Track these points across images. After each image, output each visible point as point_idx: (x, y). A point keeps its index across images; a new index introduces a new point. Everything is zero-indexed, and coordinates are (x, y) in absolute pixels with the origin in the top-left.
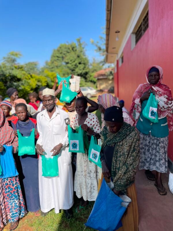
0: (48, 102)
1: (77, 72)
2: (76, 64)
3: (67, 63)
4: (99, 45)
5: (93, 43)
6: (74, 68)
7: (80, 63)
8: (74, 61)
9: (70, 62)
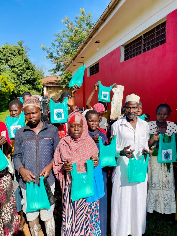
0: (132, 109)
1: (24, 78)
2: (23, 69)
3: (13, 67)
4: (51, 51)
5: (44, 49)
6: (21, 73)
7: (28, 69)
8: (21, 66)
9: (16, 66)
